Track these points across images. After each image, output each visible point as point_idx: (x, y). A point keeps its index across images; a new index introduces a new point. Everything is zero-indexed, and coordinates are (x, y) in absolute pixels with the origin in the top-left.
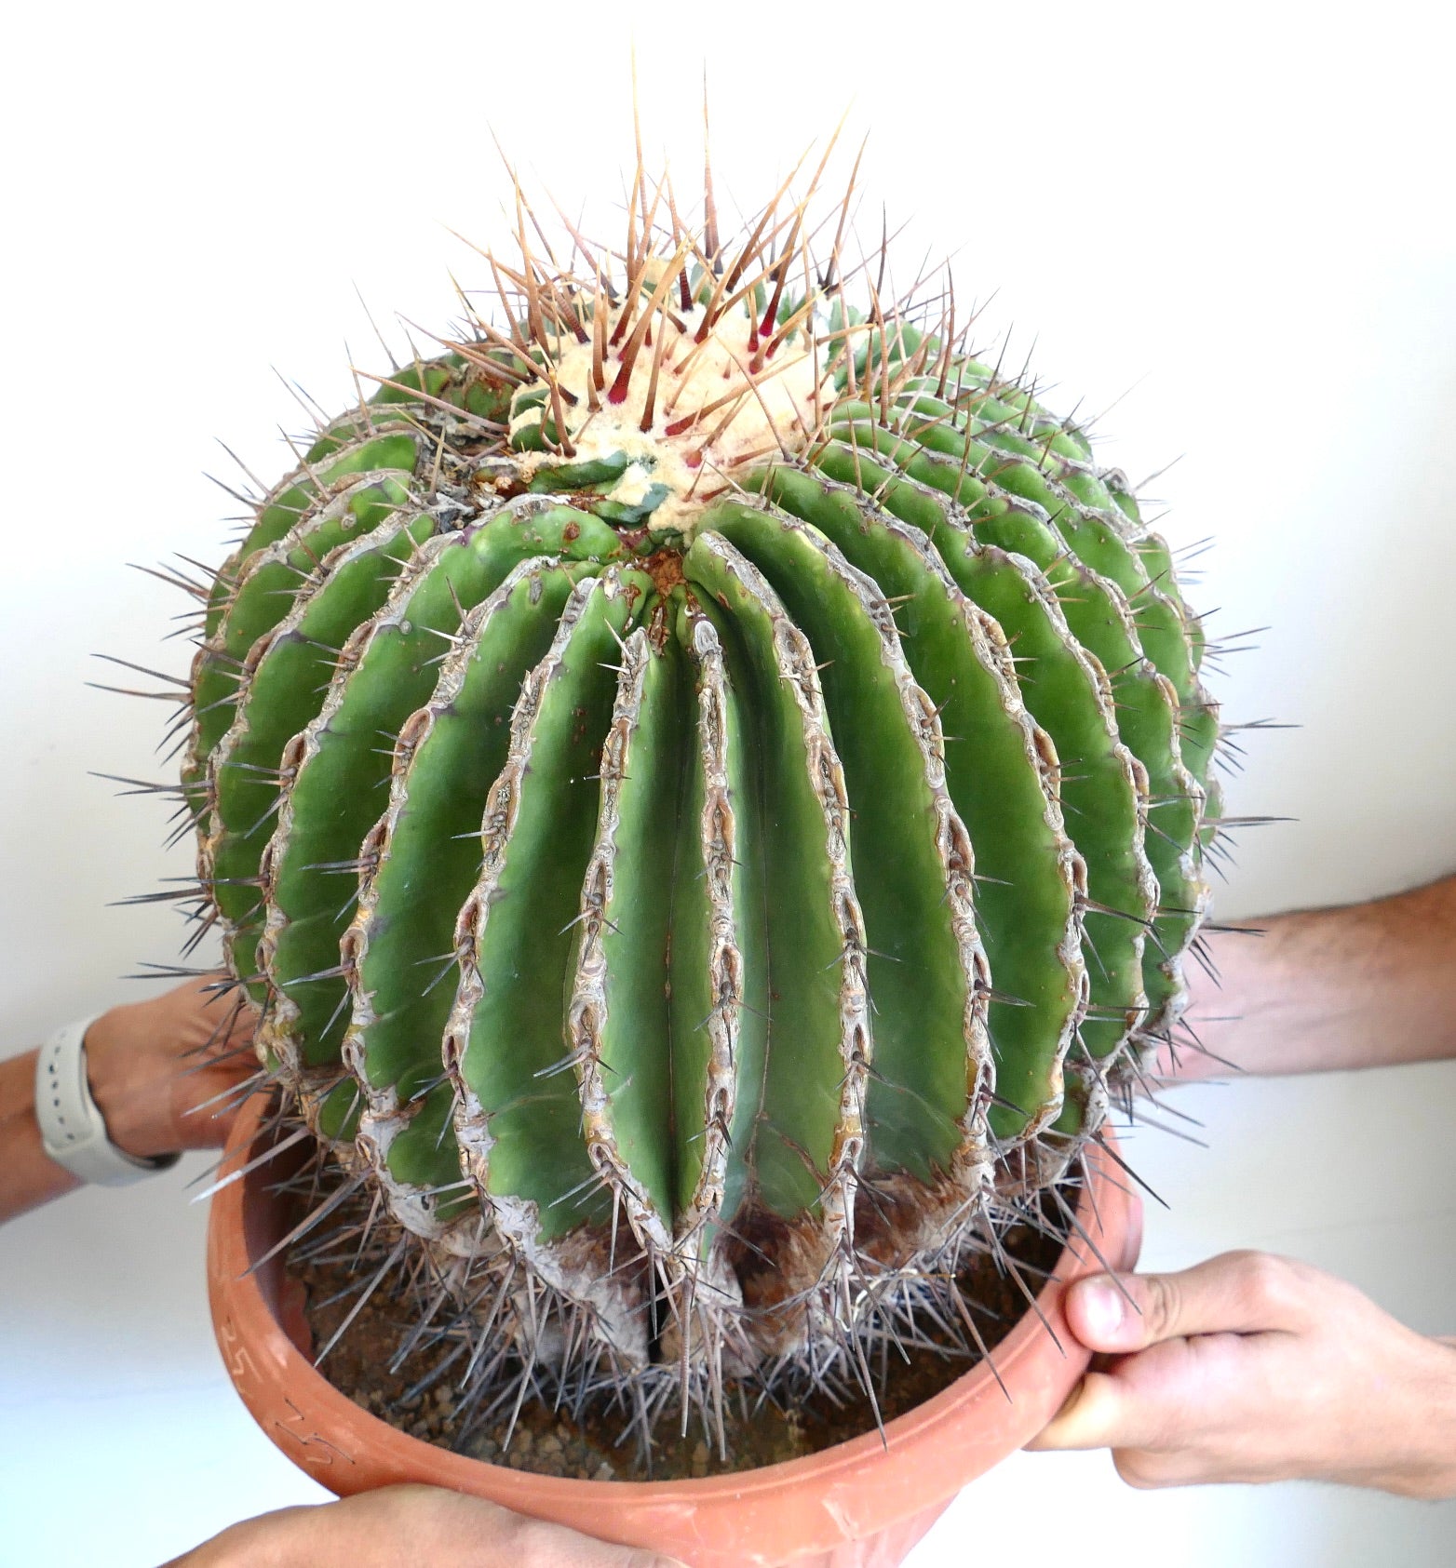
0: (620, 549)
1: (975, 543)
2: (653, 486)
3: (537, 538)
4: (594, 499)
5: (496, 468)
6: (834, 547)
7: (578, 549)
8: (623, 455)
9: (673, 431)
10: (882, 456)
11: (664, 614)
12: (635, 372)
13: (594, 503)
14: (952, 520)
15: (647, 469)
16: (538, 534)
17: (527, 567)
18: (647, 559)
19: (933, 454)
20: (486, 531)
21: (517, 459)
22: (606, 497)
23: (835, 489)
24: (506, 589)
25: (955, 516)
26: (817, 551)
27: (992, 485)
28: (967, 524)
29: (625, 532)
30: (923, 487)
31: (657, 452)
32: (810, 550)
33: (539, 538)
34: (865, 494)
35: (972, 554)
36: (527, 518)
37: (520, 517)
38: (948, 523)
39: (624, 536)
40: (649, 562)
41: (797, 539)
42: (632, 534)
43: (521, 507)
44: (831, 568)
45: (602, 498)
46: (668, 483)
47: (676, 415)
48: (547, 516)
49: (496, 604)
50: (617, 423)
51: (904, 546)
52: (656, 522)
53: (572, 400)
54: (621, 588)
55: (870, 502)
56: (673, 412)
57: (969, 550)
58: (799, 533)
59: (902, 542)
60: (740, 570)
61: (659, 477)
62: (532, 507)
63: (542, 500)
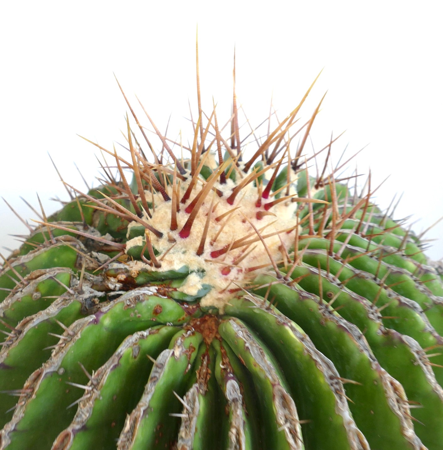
0: (184, 316)
1: (383, 328)
2: (203, 286)
3: (138, 315)
4: (170, 290)
5: (117, 270)
6: (308, 338)
7: (161, 319)
8: (187, 267)
9: (214, 254)
10: (331, 275)
11: (208, 360)
12: (195, 222)
13: (171, 292)
14: (371, 316)
15: (200, 275)
16: (139, 313)
17: (131, 341)
18: (199, 319)
19: (357, 272)
20: (109, 314)
21: (129, 265)
22: (177, 289)
23: (306, 297)
24: (118, 356)
25: (373, 314)
26: (298, 340)
27: (390, 291)
28: (379, 318)
29: (187, 306)
30: (354, 295)
31: (205, 266)
32: (294, 339)
33: (139, 315)
34: (324, 302)
35: (381, 334)
36: (132, 305)
37: (128, 305)
38: (369, 318)
39: (186, 308)
40: (200, 321)
41: (286, 331)
42: (191, 307)
43: (129, 300)
44: (306, 352)
45: (175, 290)
46: (211, 284)
47: (217, 246)
48: (144, 303)
49: (112, 367)
50: (183, 250)
51: (347, 337)
52: (205, 302)
53: (159, 235)
54: (184, 350)
55: (327, 307)
56: (215, 244)
57: (379, 331)
58: (287, 328)
59: (346, 334)
60: (253, 351)
61: (207, 281)
62: (135, 299)
63: (141, 295)
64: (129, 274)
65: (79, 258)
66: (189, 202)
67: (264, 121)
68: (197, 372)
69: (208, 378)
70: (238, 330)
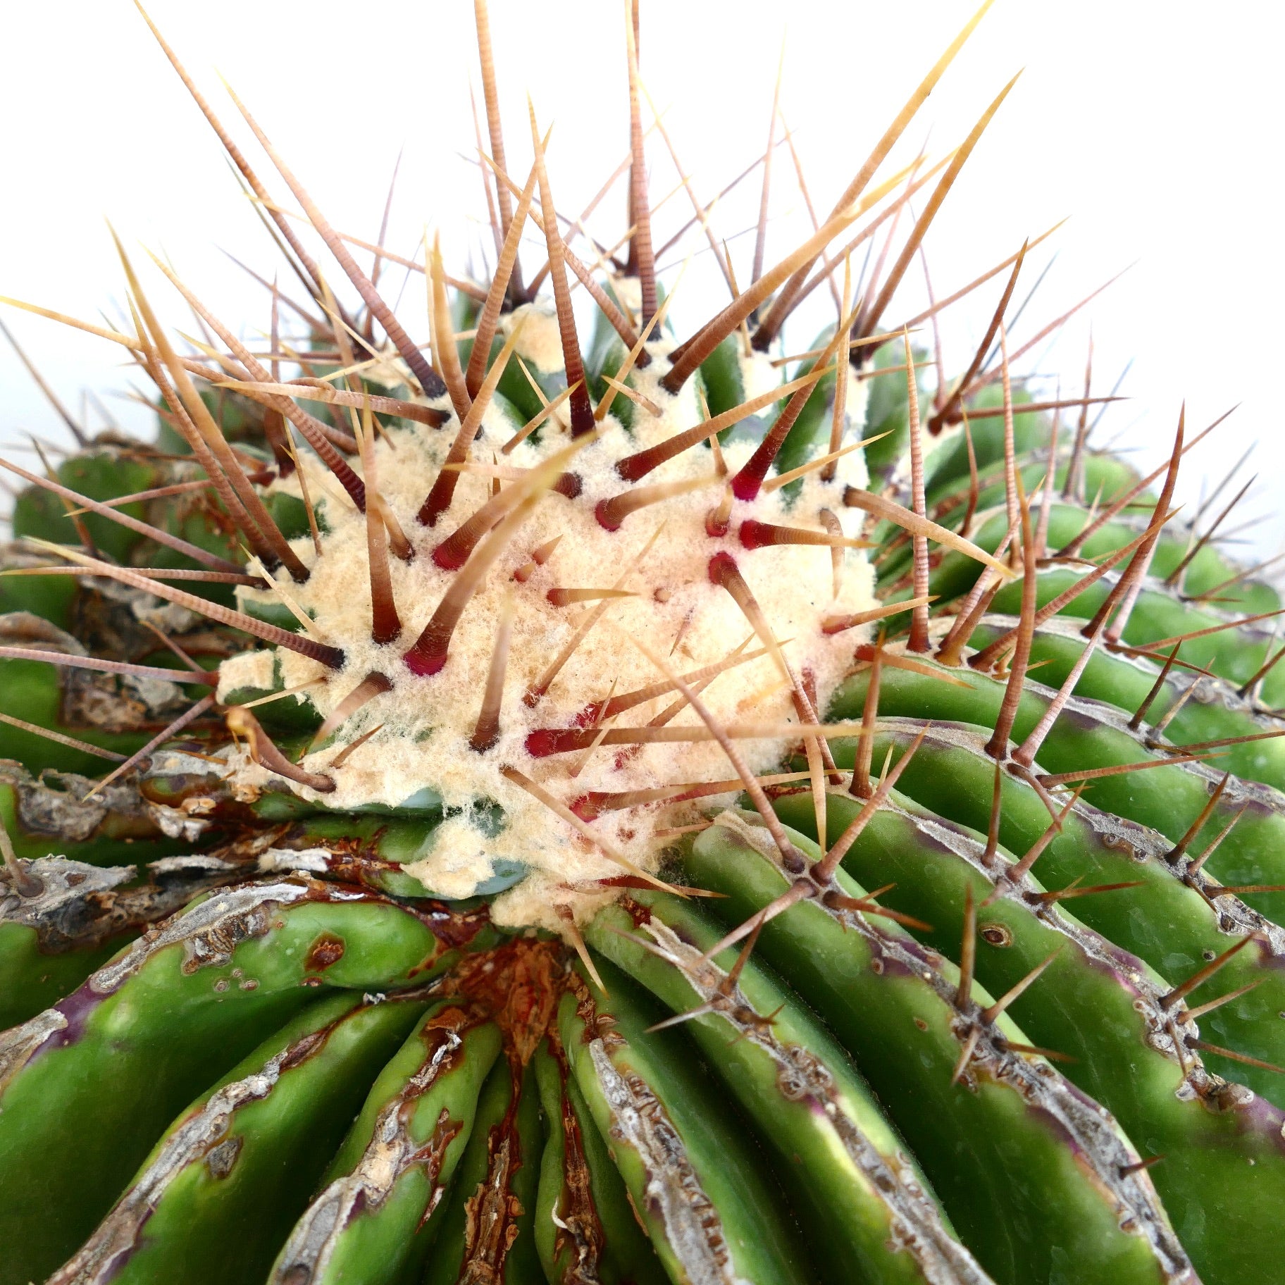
0: (433, 955)
1: (1200, 1076)
2: (496, 865)
3: (243, 985)
4: (378, 866)
5: (180, 779)
6: (910, 1175)
7: (341, 976)
8: (433, 792)
9: (540, 743)
10: (1003, 856)
11: (514, 1156)
12: (472, 610)
13: (380, 873)
14: (1162, 1041)
15: (483, 825)
16: (247, 978)
18: (491, 954)
19: (1104, 824)
20: (126, 996)
21: (225, 762)
22: (402, 866)
23: (902, 969)
25: (1167, 1029)
26: (865, 1186)
27: (1228, 903)
28: (1189, 1041)
29: (445, 917)
30: (1095, 945)
31: (500, 790)
32: (850, 1180)
33: (250, 983)
34: (979, 995)
35: (1192, 1095)
36: (218, 957)
37: (200, 959)
38: (1150, 1044)
39: (442, 923)
40: (495, 960)
42: (458, 919)
43: (204, 937)
44: (898, 1242)
45: (395, 867)
46: (530, 861)
47: (550, 713)
50: (420, 725)
51: (1069, 1166)
52: (507, 914)
53: (332, 658)
54: (414, 1150)
55: (986, 1017)
56: (544, 702)
57: (1187, 1086)
58: (822, 1124)
61: (508, 848)
62: (229, 934)
63: (254, 912)
64: (228, 793)
65: (70, 696)
66: (448, 524)
67: (750, 169)
68: (467, 1207)
69: (510, 1240)
70: (623, 1104)
